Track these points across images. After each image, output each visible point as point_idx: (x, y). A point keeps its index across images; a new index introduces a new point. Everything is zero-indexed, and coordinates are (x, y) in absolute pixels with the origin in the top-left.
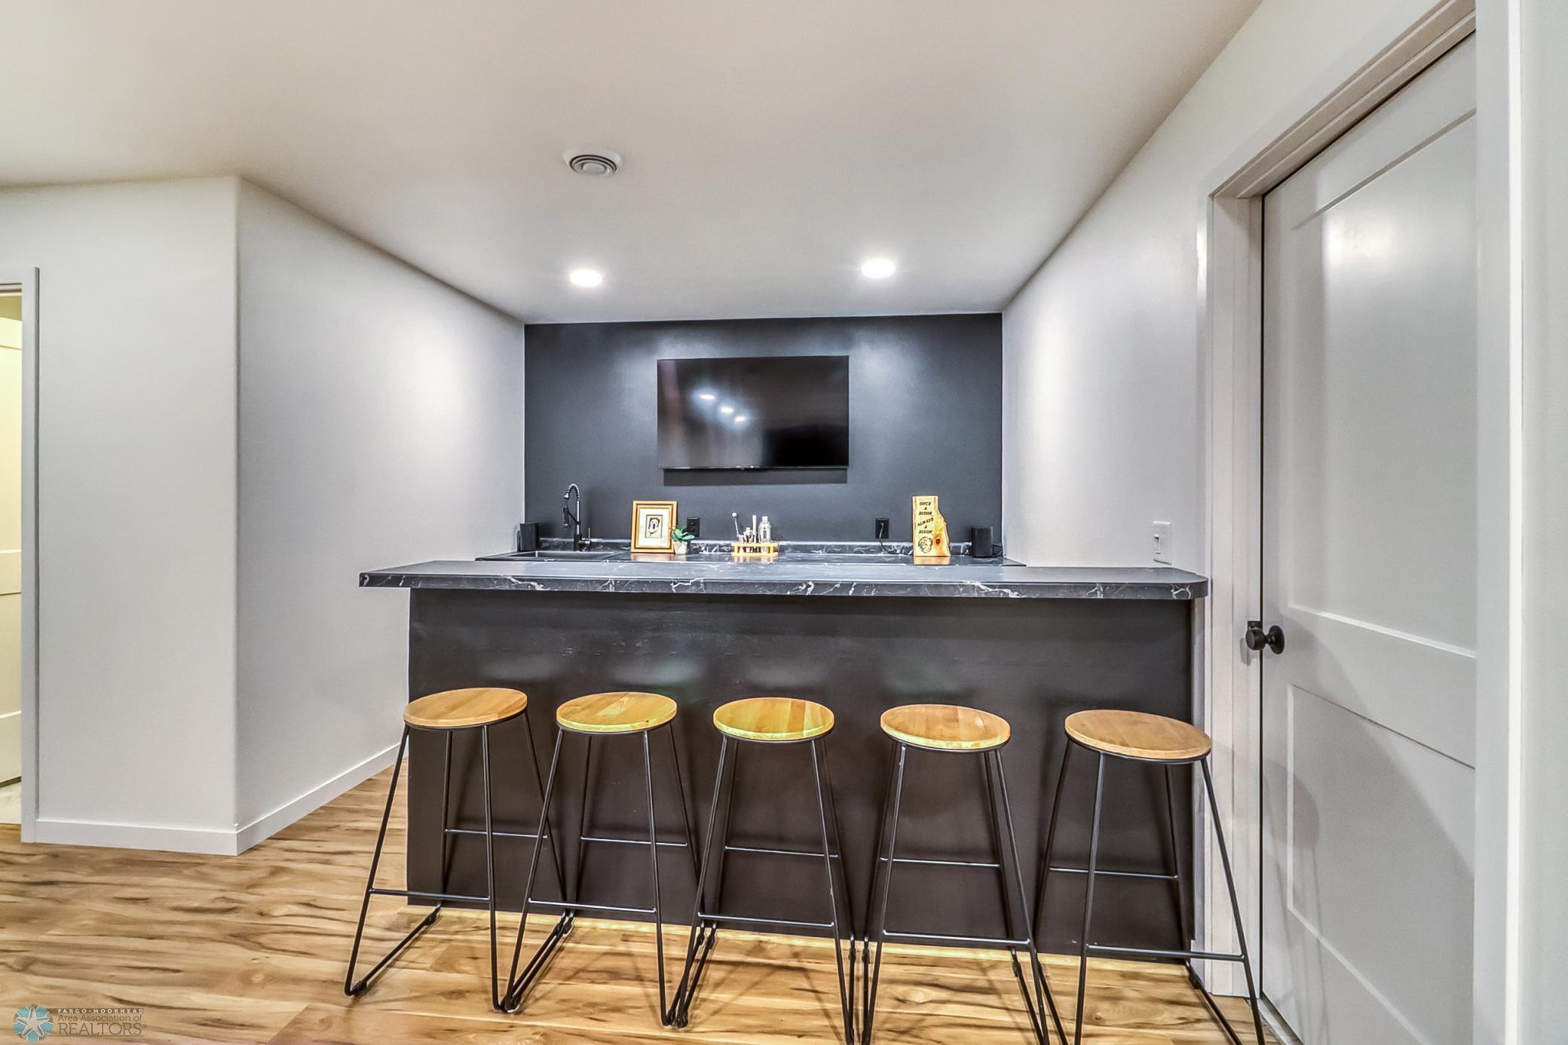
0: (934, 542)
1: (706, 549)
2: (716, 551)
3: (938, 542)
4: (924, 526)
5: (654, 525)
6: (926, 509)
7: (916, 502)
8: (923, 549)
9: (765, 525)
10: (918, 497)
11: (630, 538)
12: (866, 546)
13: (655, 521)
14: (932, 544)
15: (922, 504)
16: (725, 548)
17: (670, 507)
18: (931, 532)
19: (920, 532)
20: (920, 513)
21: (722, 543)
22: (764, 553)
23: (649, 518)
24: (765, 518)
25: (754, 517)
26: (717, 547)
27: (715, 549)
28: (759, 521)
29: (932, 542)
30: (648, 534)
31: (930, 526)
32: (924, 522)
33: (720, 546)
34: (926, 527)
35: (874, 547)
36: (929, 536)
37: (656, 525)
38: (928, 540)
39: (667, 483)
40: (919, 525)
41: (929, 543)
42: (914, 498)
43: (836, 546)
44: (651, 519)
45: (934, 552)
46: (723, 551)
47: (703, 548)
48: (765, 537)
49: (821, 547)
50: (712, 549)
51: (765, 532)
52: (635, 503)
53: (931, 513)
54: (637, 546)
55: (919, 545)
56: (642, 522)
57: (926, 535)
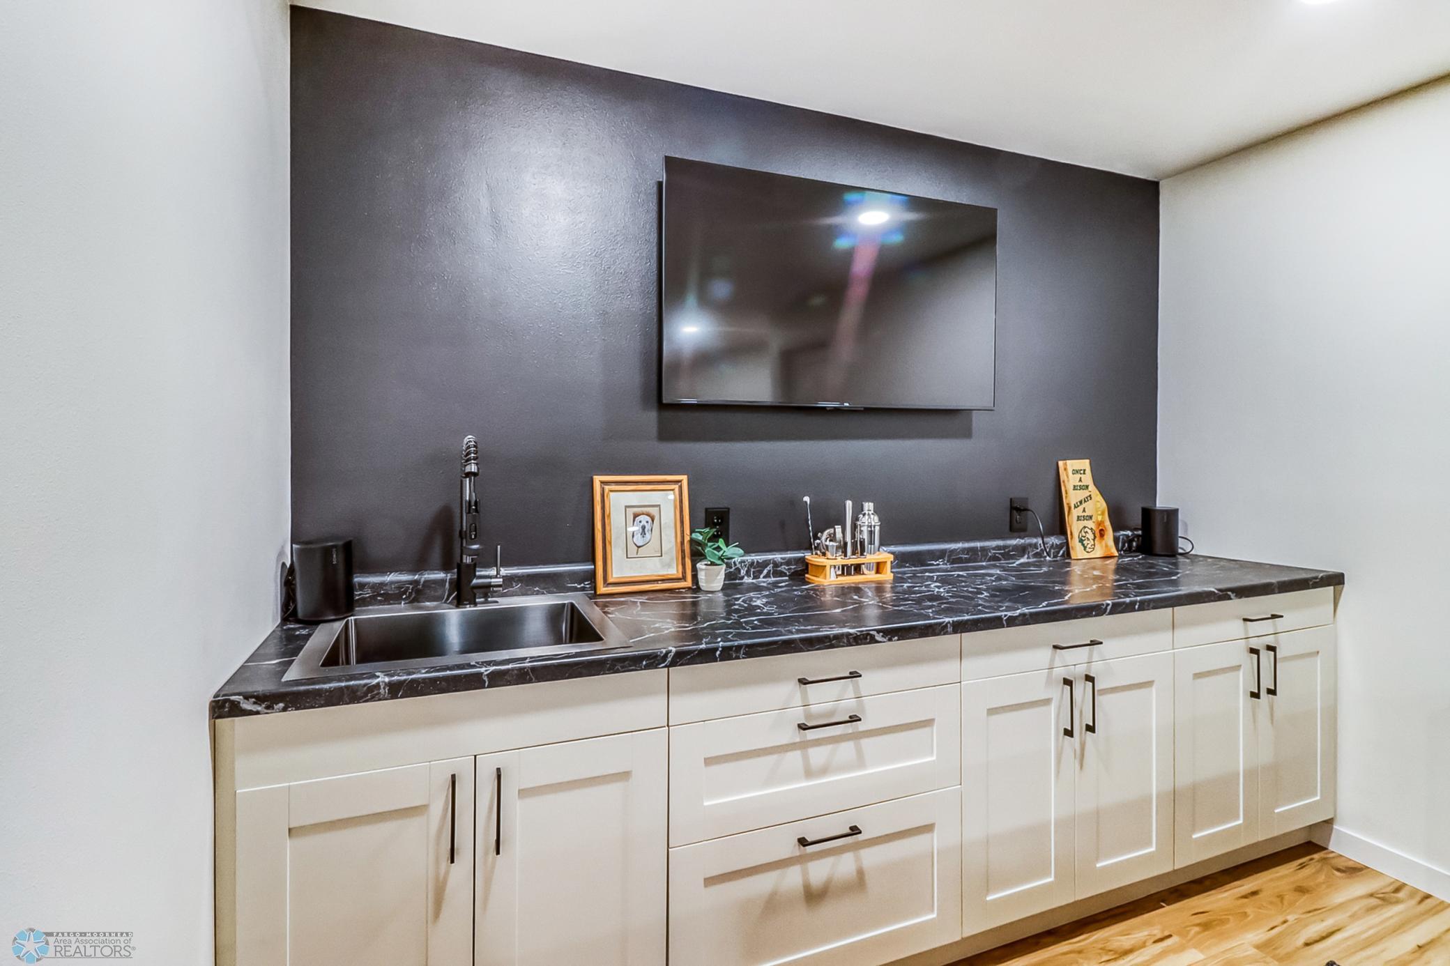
0: (1098, 535)
1: (748, 573)
2: (767, 576)
3: (1102, 533)
4: (1081, 508)
5: (644, 528)
6: (1080, 480)
7: (1065, 469)
8: (1085, 548)
9: (870, 520)
10: (1068, 462)
11: (593, 561)
12: (1004, 547)
13: (644, 518)
14: (1095, 537)
15: (1076, 472)
16: (783, 568)
17: (676, 487)
18: (1091, 517)
19: (1079, 518)
20: (1075, 488)
21: (778, 557)
22: (870, 575)
23: (631, 512)
24: (869, 506)
25: (849, 504)
26: (770, 567)
27: (765, 572)
28: (858, 510)
29: (1094, 534)
30: (633, 549)
31: (1090, 508)
32: (1081, 502)
33: (776, 565)
34: (1084, 511)
35: (1015, 548)
36: (1090, 524)
37: (648, 527)
38: (1089, 531)
39: (665, 435)
40: (1075, 507)
41: (1090, 536)
42: (1061, 463)
43: (964, 550)
44: (636, 516)
45: (1099, 552)
46: (782, 574)
47: (743, 572)
48: (871, 543)
49: (941, 554)
50: (761, 572)
51: (871, 533)
52: (597, 479)
53: (1087, 487)
54: (610, 580)
55: (1081, 541)
56: (617, 519)
57: (1086, 523)
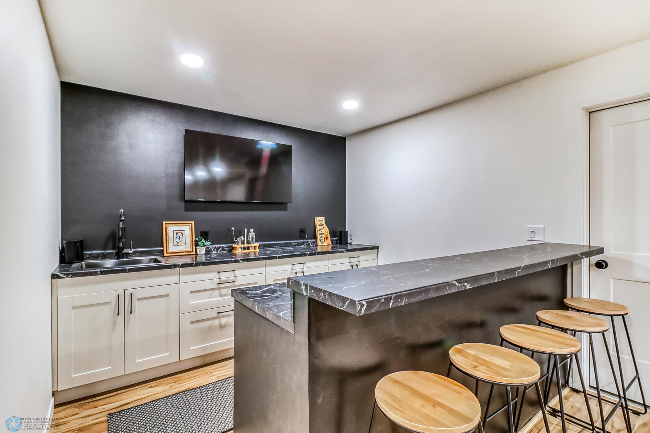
0: (326, 238)
1: (214, 250)
2: (221, 251)
3: (327, 238)
4: (321, 231)
5: (179, 237)
6: (321, 223)
7: (317, 220)
8: (321, 242)
9: (252, 234)
10: (318, 218)
11: (163, 247)
12: (297, 242)
13: (180, 234)
14: (325, 239)
15: (319, 221)
16: (226, 249)
17: (190, 225)
18: (324, 234)
19: (320, 234)
20: (319, 225)
21: (224, 245)
22: (252, 250)
23: (175, 232)
24: (252, 230)
25: (246, 230)
26: (221, 248)
27: (220, 250)
28: (248, 232)
29: (324, 238)
30: (176, 243)
31: (323, 231)
32: (321, 229)
33: (223, 248)
34: (322, 232)
35: (300, 243)
36: (323, 236)
37: (181, 237)
38: (323, 238)
39: (187, 209)
40: (319, 231)
41: (323, 239)
42: (315, 218)
43: (284, 243)
44: (177, 233)
45: (326, 244)
46: (225, 250)
47: (212, 250)
48: (252, 241)
49: (277, 244)
50: (218, 250)
51: (252, 238)
52: (164, 223)
53: (323, 225)
54: (168, 252)
55: (320, 240)
56: (171, 235)
57: (322, 235)
